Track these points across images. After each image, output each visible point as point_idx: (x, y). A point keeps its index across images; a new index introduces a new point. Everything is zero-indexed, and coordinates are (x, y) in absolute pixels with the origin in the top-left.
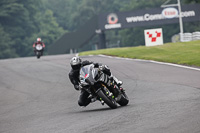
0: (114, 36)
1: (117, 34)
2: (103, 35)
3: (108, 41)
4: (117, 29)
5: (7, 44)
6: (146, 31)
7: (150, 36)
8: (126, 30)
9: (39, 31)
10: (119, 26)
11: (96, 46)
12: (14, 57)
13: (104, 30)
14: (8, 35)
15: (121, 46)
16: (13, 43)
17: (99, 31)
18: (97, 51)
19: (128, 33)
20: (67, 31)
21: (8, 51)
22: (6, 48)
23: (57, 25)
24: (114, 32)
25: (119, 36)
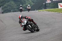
0: (49, 5)
1: (50, 4)
2: (45, 5)
3: (47, 7)
4: (50, 3)
5: (15, 8)
6: (59, 4)
7: (60, 5)
8: (53, 3)
9: (25, 3)
10: (50, 2)
11: (43, 8)
12: (18, 12)
13: (46, 3)
14: (16, 5)
15: (51, 8)
16: (17, 7)
17: (44, 4)
18: (43, 10)
19: (53, 4)
20: (34, 4)
21: (16, 10)
22: (15, 9)
23: (31, 2)
24: (49, 4)
25: (50, 5)
